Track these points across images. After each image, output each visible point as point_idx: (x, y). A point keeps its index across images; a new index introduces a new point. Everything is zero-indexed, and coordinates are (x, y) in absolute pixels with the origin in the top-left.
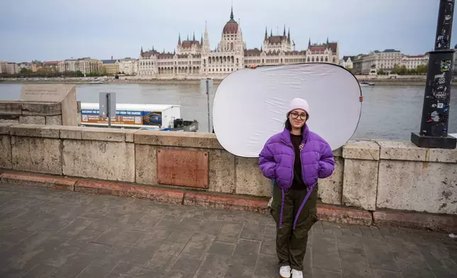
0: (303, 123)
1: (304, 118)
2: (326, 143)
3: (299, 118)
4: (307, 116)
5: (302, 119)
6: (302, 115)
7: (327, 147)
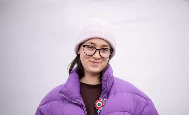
0: (104, 64)
1: (106, 55)
2: (147, 99)
3: (97, 55)
4: (112, 50)
5: (102, 57)
6: (103, 49)
7: (147, 104)
